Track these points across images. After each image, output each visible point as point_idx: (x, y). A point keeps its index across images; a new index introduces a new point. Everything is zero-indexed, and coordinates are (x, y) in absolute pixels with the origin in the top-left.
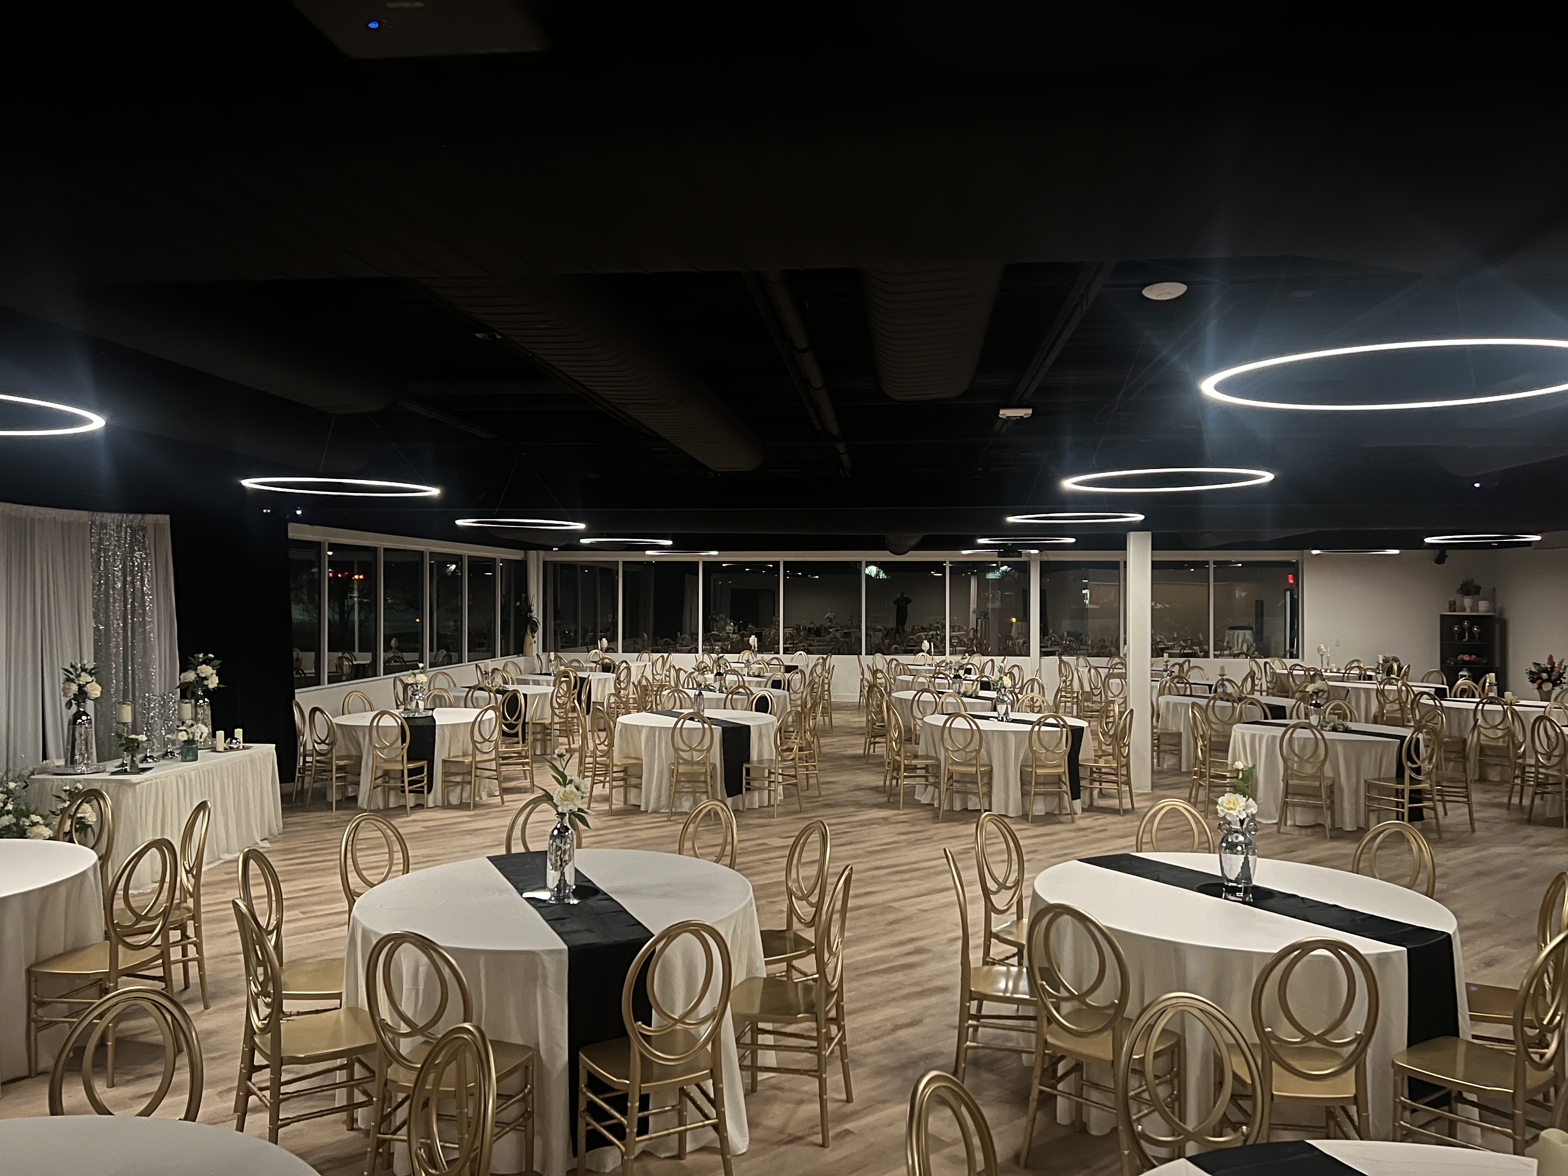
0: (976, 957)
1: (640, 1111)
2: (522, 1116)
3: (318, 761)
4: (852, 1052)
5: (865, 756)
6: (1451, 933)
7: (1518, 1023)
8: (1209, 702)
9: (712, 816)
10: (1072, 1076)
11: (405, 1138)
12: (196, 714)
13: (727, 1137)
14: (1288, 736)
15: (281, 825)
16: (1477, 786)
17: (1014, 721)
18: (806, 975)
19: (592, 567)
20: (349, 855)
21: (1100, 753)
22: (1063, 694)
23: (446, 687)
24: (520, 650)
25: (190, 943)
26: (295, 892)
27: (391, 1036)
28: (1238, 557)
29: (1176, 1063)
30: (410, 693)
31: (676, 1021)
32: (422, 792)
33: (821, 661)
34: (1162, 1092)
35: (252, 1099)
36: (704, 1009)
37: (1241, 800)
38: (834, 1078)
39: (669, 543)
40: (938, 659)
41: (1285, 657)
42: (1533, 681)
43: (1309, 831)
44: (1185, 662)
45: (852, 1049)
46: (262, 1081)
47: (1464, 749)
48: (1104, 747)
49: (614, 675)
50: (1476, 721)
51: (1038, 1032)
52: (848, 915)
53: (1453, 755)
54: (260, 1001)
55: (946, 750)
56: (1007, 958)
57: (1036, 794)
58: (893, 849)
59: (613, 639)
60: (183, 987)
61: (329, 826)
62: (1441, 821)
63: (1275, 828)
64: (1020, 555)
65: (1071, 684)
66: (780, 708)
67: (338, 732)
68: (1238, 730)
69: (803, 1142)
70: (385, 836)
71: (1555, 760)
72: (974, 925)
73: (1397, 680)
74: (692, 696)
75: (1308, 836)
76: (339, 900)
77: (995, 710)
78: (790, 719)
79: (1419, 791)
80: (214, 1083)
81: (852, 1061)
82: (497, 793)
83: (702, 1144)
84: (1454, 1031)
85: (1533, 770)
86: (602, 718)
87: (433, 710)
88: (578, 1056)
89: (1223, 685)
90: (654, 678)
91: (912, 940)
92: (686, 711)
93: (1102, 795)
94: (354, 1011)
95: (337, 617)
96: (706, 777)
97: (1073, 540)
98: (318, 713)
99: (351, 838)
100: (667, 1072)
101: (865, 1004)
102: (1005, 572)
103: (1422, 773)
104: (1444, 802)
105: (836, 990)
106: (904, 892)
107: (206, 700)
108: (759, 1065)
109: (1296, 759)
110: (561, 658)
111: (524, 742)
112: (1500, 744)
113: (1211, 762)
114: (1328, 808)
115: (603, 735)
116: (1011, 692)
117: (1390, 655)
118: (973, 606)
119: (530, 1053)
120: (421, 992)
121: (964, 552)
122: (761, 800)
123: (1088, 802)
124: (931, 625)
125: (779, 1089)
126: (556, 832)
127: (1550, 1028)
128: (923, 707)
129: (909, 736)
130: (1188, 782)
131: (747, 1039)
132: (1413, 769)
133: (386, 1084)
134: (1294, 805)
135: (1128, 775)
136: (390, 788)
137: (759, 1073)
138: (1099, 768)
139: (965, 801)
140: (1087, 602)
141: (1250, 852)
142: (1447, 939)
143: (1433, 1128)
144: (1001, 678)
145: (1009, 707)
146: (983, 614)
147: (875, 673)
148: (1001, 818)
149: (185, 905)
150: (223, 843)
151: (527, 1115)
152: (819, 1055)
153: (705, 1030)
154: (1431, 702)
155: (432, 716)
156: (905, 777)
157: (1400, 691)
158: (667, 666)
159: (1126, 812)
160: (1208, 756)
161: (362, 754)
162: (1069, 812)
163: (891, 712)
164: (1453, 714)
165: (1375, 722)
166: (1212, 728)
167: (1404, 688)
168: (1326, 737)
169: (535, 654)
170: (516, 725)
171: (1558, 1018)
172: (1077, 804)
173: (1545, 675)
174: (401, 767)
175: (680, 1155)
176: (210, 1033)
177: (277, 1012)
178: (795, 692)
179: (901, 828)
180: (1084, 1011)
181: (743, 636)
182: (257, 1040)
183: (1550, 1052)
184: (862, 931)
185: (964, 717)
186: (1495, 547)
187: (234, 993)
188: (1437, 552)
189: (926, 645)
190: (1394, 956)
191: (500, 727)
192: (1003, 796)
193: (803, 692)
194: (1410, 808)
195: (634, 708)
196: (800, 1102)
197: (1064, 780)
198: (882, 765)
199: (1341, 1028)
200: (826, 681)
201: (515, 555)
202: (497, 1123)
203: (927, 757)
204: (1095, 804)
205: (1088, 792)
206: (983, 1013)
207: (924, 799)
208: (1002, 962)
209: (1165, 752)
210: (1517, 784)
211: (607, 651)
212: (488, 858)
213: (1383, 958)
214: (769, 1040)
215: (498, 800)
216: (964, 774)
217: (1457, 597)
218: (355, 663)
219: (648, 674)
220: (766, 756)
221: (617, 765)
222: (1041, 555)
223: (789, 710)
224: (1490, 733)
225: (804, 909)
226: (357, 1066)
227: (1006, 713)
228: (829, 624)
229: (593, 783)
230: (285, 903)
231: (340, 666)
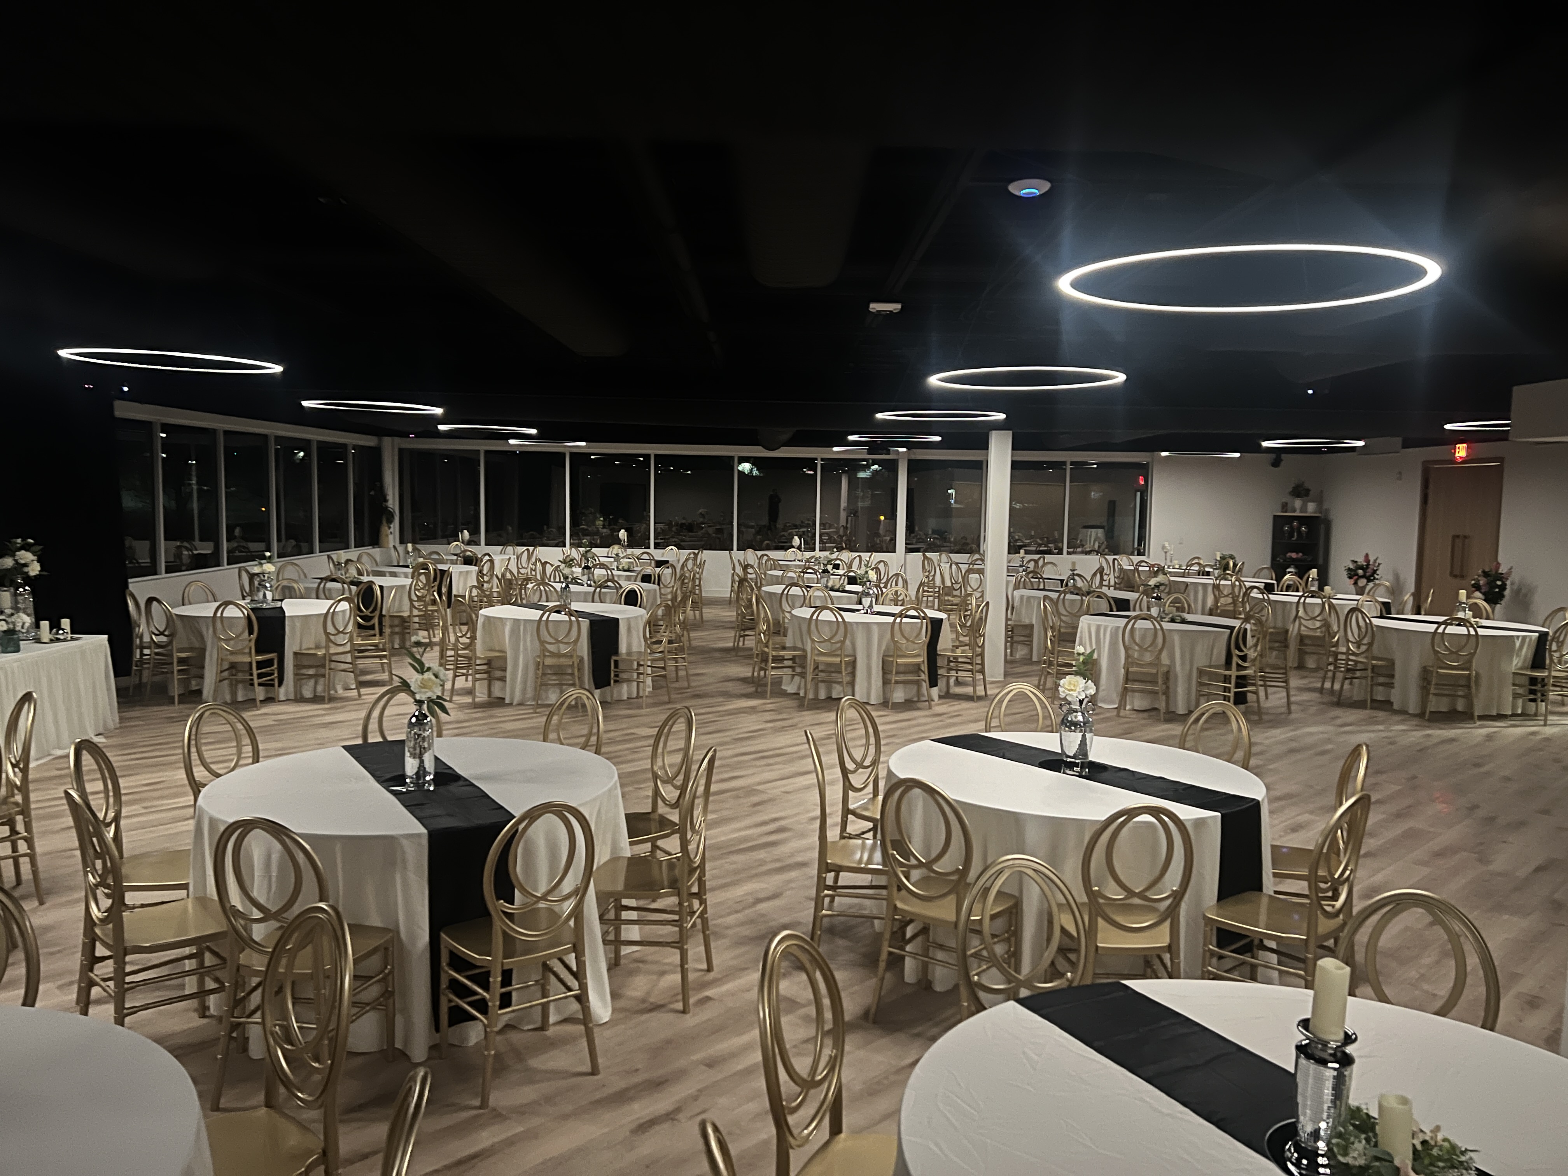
0: (833, 834)
1: (503, 986)
2: (382, 995)
3: (157, 654)
4: (715, 925)
5: (735, 650)
6: (1260, 799)
7: (1313, 879)
8: (1059, 596)
9: (578, 707)
10: (920, 939)
11: (259, 1020)
12: (17, 602)
13: (589, 1007)
14: (1129, 626)
15: (117, 720)
16: (1295, 672)
17: (879, 613)
18: (670, 854)
19: (451, 455)
20: (193, 749)
21: (957, 644)
22: (926, 588)
23: (295, 577)
24: (375, 541)
25: (20, 838)
26: (136, 786)
27: (242, 922)
28: (1093, 458)
29: (1014, 922)
30: (256, 583)
31: (539, 899)
32: (273, 685)
33: (692, 556)
34: (999, 949)
35: (95, 991)
36: (568, 886)
37: (1080, 681)
38: (695, 949)
39: (533, 431)
40: (808, 554)
41: (1132, 554)
42: (1350, 578)
43: (1146, 715)
44: (1040, 558)
45: (714, 922)
46: (107, 974)
47: (1286, 639)
48: (961, 639)
49: (477, 568)
50: (1298, 611)
51: (889, 899)
52: (711, 798)
53: (1277, 645)
54: (100, 892)
55: (813, 641)
56: (863, 833)
57: (897, 682)
58: (760, 736)
59: (475, 532)
60: (14, 883)
61: (171, 720)
62: (1262, 704)
63: (1115, 713)
64: (888, 453)
65: (933, 579)
66: (650, 601)
67: (178, 623)
68: (1085, 622)
69: (663, 1009)
70: (234, 730)
71: (1363, 648)
72: (832, 805)
73: (1232, 576)
74: (559, 589)
75: (1144, 719)
76: (184, 794)
77: (860, 603)
78: (660, 612)
79: (1244, 677)
80: (51, 977)
81: (715, 933)
82: (354, 687)
83: (566, 1015)
84: (1258, 887)
85: (1344, 657)
86: (464, 611)
87: (281, 600)
88: (439, 936)
89: (1074, 579)
90: (519, 572)
91: (775, 820)
92: (551, 604)
93: (958, 683)
94: (202, 901)
95: (173, 504)
96: (573, 670)
97: (938, 439)
98: (155, 603)
99: (193, 732)
100: (530, 948)
101: (728, 880)
102: (876, 471)
103: (1248, 660)
104: (1265, 686)
105: (698, 866)
106: (768, 776)
107: (27, 588)
108: (622, 939)
109: (1137, 648)
110: (419, 551)
111: (381, 635)
112: (1318, 634)
113: (1059, 651)
114: (1164, 694)
115: (465, 628)
116: (876, 586)
117: (1227, 553)
118: (843, 504)
119: (391, 934)
120: (274, 879)
121: (835, 449)
122: (629, 693)
123: (944, 689)
124: (802, 522)
125: (643, 962)
126: (414, 720)
127: (1341, 882)
128: (793, 601)
129: (778, 629)
130: (1038, 670)
131: (611, 915)
132: (1241, 658)
133: (238, 970)
134: (1134, 691)
135: (983, 664)
136: (238, 682)
137: (622, 947)
138: (956, 658)
139: (829, 690)
140: (953, 501)
141: (1088, 729)
142: (1254, 806)
143: (1236, 973)
144: (867, 572)
145: (874, 600)
146: (853, 512)
147: (745, 567)
148: (862, 706)
149: (12, 800)
150: (53, 737)
151: (387, 994)
152: (681, 927)
153: (568, 906)
154: (1260, 596)
155: (281, 608)
156: (773, 668)
157: (1233, 585)
158: (533, 560)
159: (980, 698)
160: (1056, 646)
161: (206, 646)
162: (926, 698)
163: (760, 606)
164: (1279, 606)
165: (1211, 614)
166: (1061, 620)
167: (1237, 583)
168: (1165, 627)
169: (391, 546)
170: (371, 618)
171: (1348, 872)
172: (935, 691)
173: (1360, 572)
174: (249, 660)
175: (544, 1027)
176: (47, 929)
177: (119, 905)
178: (666, 587)
179: (768, 716)
180: (932, 878)
181: (613, 530)
182: (97, 931)
183: (1339, 904)
184: (725, 813)
185: (831, 610)
186: (1325, 452)
187: (71, 889)
188: (1273, 456)
189: (796, 541)
190: (1209, 821)
191: (355, 619)
192: (866, 685)
193: (673, 587)
194: (1236, 693)
195: (498, 602)
196: (662, 973)
197: (922, 668)
198: (750, 657)
199: (1159, 885)
200: (697, 576)
201: (369, 441)
202: (354, 1004)
203: (795, 648)
204: (951, 691)
205: (945, 679)
206: (839, 884)
207: (791, 689)
208: (858, 836)
209: (1018, 642)
210: (1330, 670)
211: (469, 543)
212: (344, 747)
213: (1200, 823)
214: (633, 915)
215: (354, 693)
216: (829, 665)
217: (1287, 499)
218: (195, 552)
219: (513, 567)
220: (635, 649)
221: (480, 658)
222: (909, 454)
223: (659, 602)
224: (1309, 624)
225: (669, 793)
226: (207, 955)
227: (871, 606)
228: (701, 520)
229: (455, 676)
230: (124, 798)
231: (178, 556)
